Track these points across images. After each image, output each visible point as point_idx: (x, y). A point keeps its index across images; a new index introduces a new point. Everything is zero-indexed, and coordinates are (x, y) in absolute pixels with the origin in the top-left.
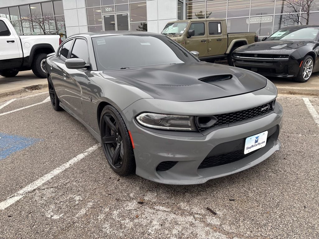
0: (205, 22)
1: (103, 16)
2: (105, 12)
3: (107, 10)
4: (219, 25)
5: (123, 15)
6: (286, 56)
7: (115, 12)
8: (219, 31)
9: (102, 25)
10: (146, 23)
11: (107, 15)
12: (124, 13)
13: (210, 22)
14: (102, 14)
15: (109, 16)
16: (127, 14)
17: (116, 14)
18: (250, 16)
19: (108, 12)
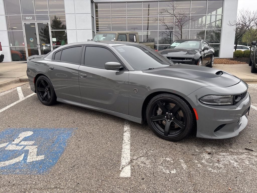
0: (126, 34)
1: (23, 24)
2: (25, 19)
3: (27, 18)
4: (135, 36)
5: (43, 24)
6: (190, 58)
7: (36, 21)
8: (135, 41)
9: (23, 31)
10: (66, 31)
11: (28, 23)
12: (44, 22)
13: (129, 34)
14: (22, 21)
15: (30, 24)
16: (48, 23)
17: (37, 22)
18: (142, 31)
19: (29, 20)
